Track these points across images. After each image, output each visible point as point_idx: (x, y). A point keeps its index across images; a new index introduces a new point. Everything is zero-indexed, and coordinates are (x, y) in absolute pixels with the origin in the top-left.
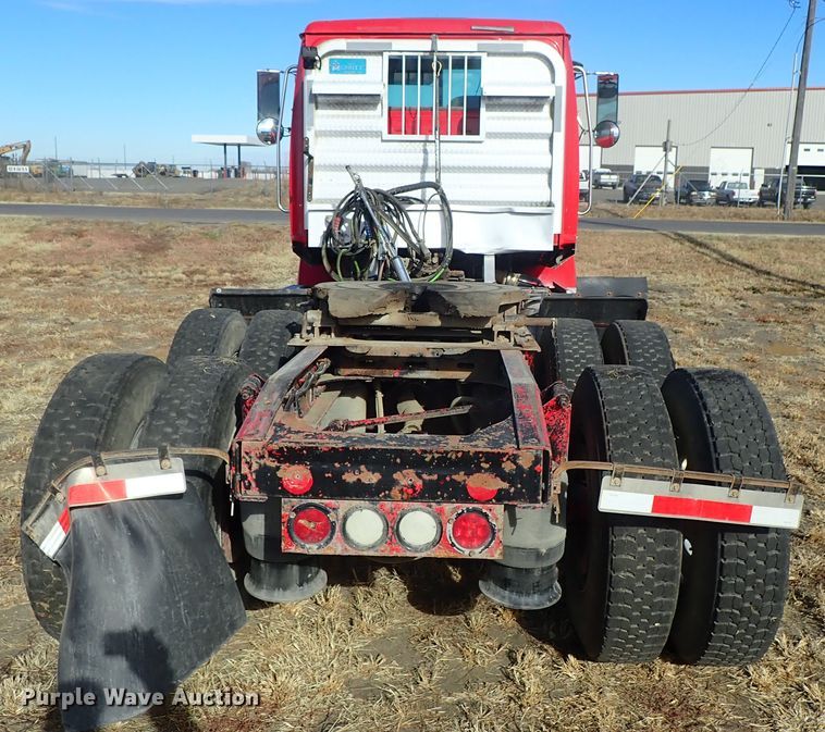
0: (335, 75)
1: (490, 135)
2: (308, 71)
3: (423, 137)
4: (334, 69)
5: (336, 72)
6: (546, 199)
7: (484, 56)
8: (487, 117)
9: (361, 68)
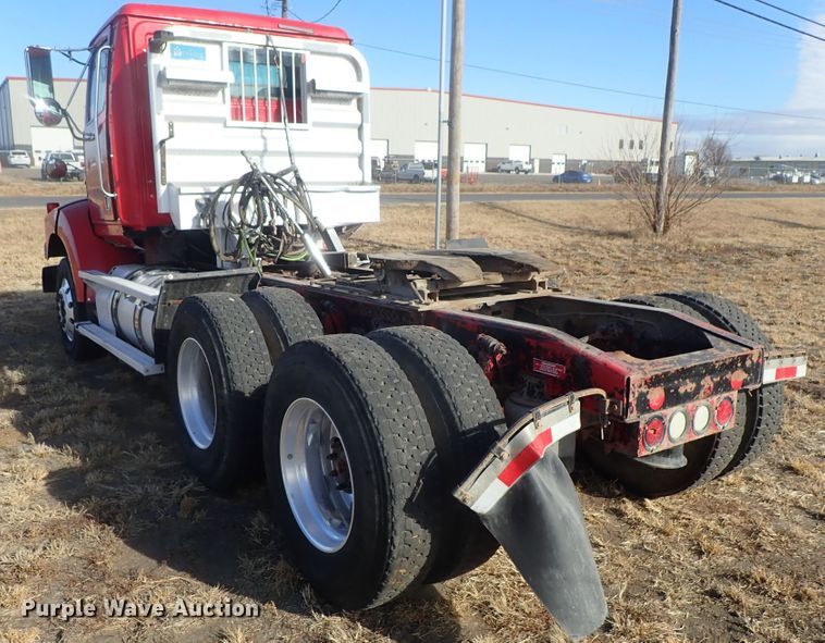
0: (177, 61)
1: (316, 124)
2: (153, 55)
3: (262, 124)
4: (175, 54)
5: (177, 57)
6: (360, 179)
7: (307, 54)
8: (313, 108)
9: (200, 54)
